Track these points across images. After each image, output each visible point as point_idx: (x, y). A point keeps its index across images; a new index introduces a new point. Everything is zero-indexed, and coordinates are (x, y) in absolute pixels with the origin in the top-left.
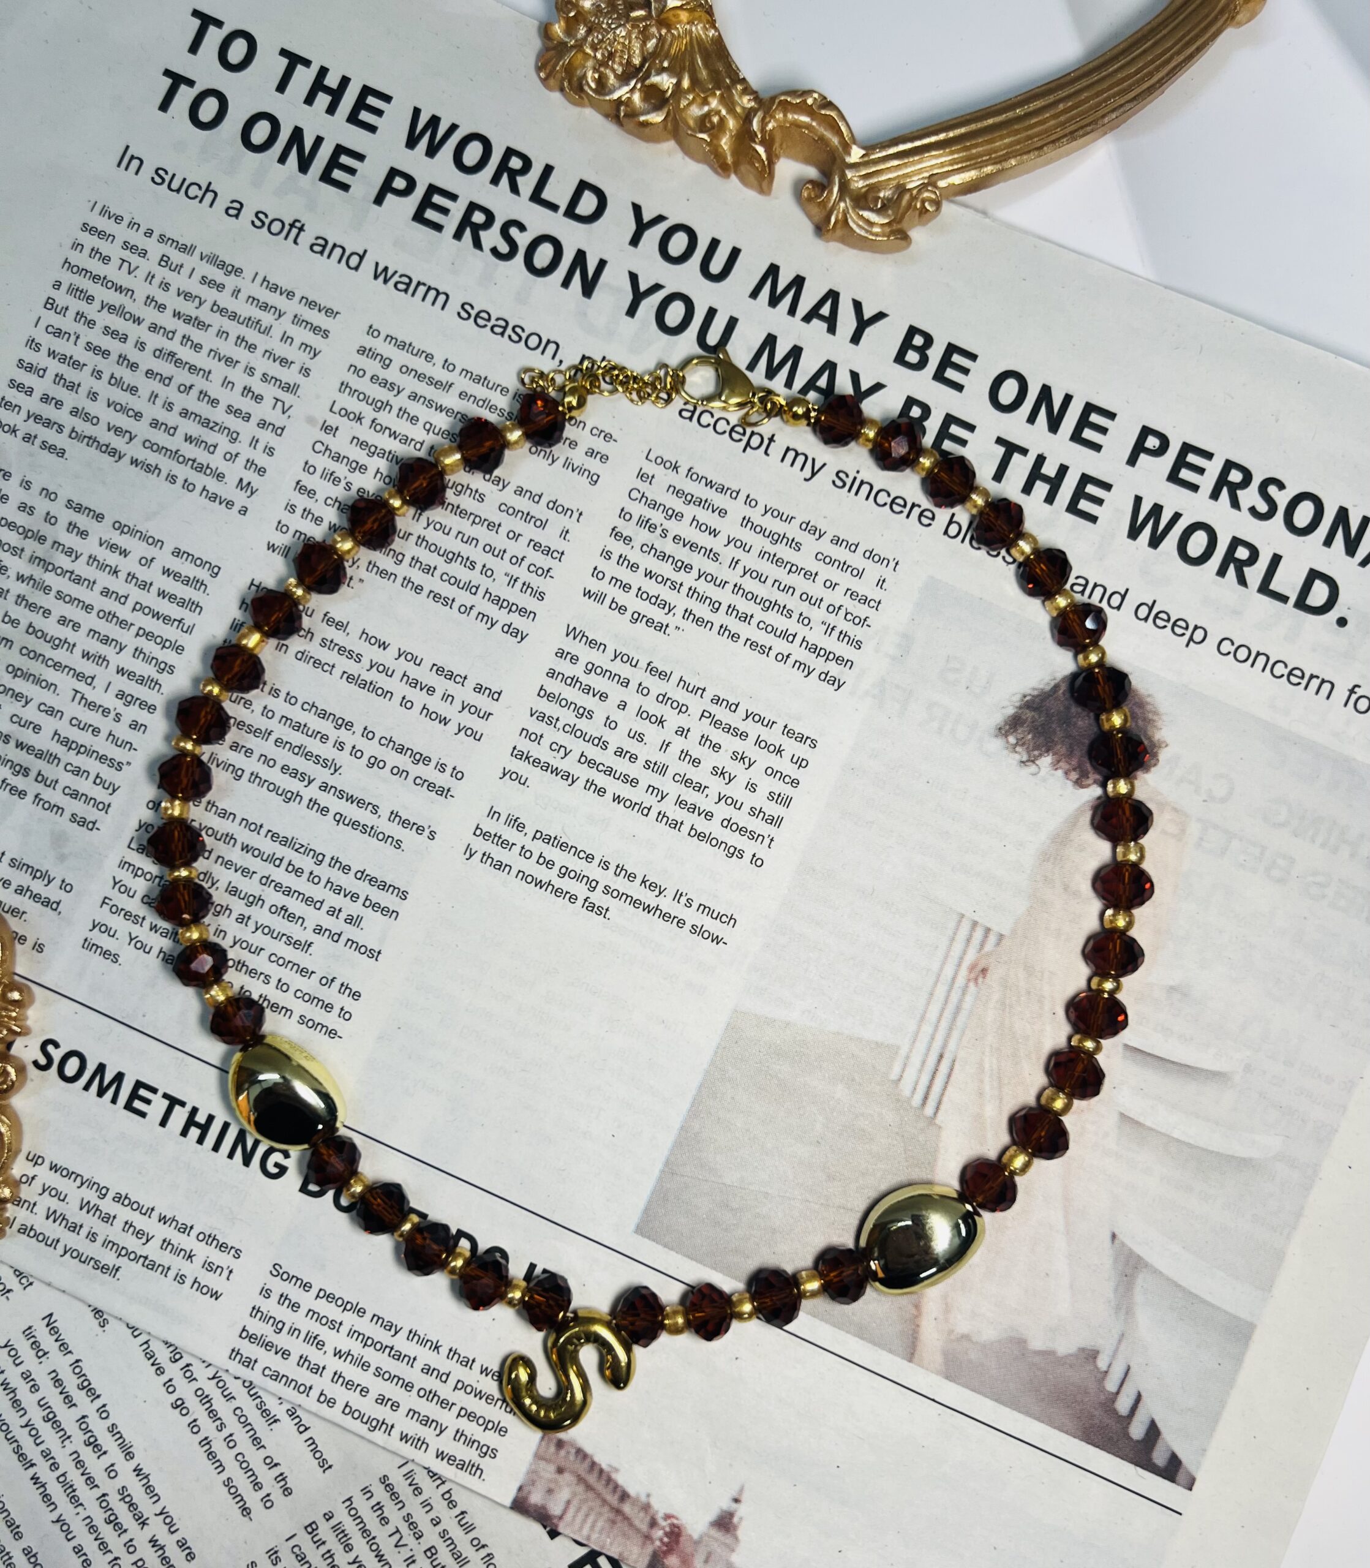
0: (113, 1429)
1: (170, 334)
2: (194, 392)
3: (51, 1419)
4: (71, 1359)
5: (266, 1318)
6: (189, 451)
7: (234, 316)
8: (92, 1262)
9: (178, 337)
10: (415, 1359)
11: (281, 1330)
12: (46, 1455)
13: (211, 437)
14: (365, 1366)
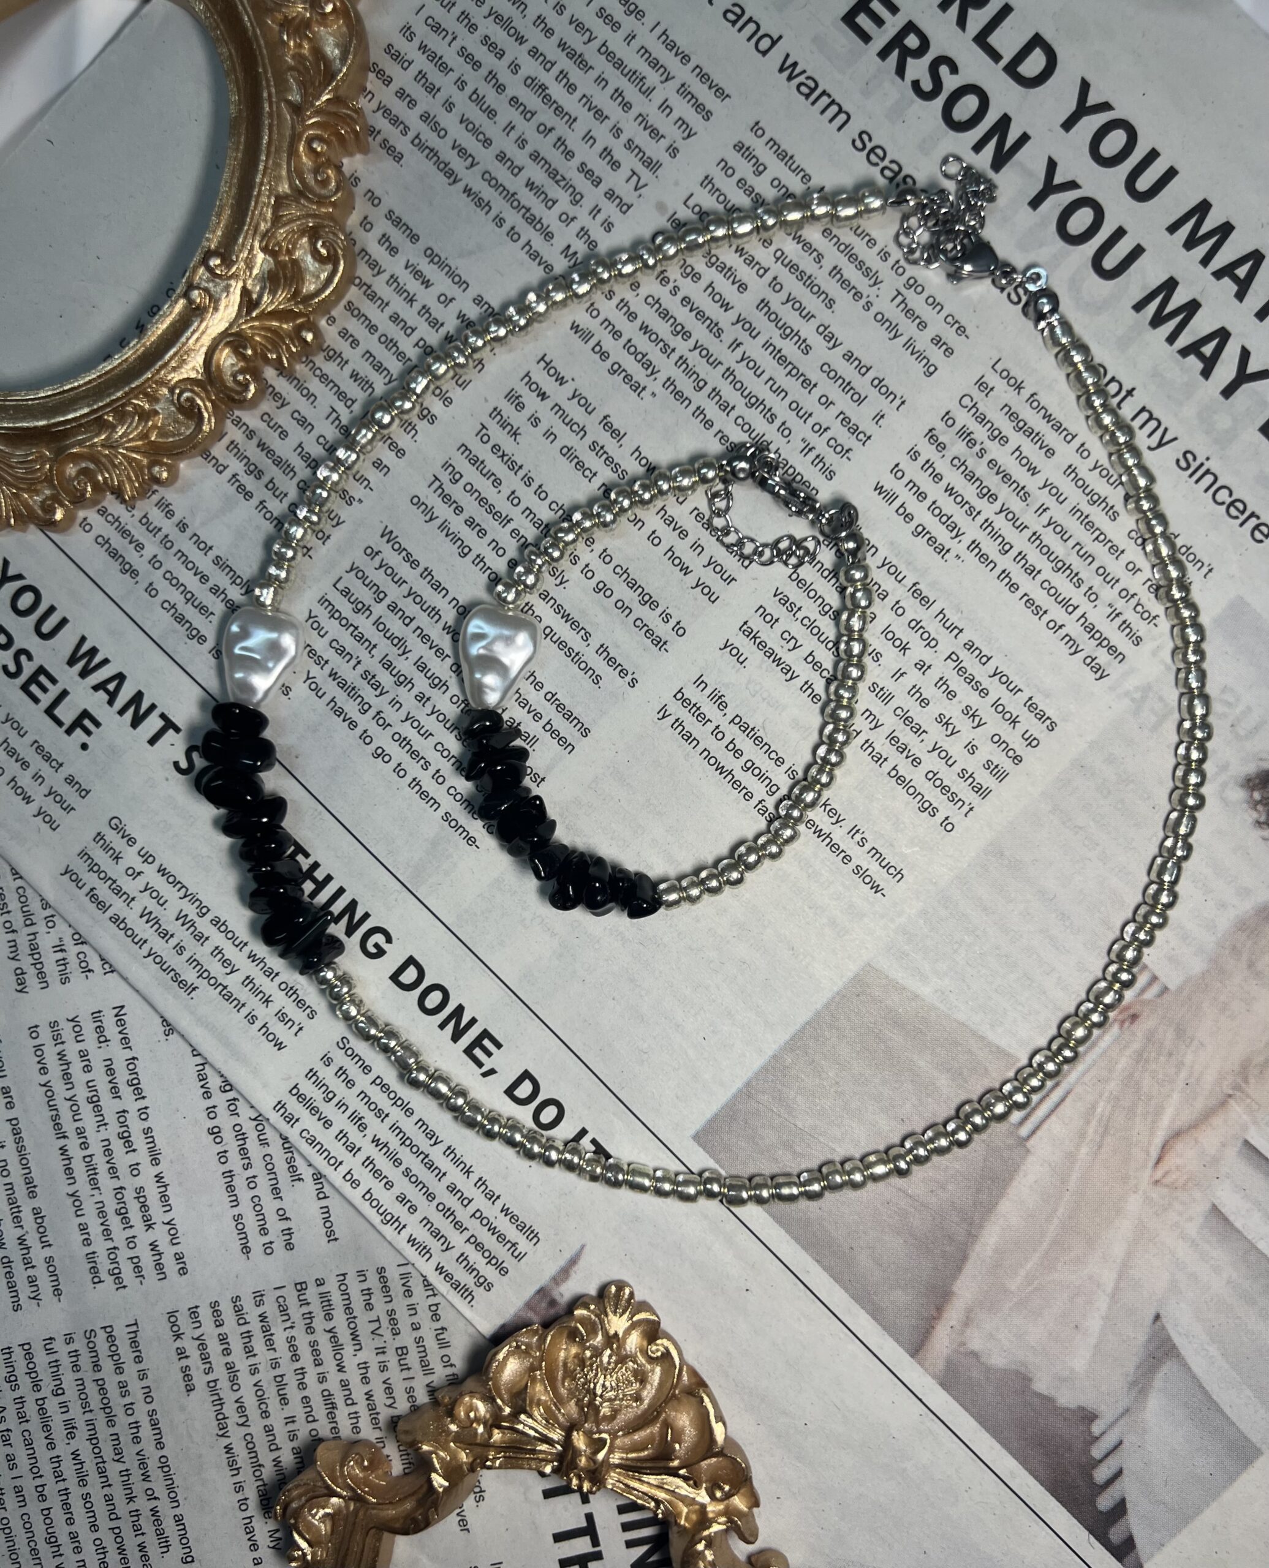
0: (147, 1131)
1: (548, 65)
2: (552, 138)
3: (94, 1102)
4: (129, 1054)
5: (319, 1084)
6: (527, 198)
7: (619, 65)
8: (172, 973)
9: (555, 71)
10: (444, 1174)
11: (331, 1099)
12: (80, 1132)
13: (554, 191)
14: (397, 1162)
